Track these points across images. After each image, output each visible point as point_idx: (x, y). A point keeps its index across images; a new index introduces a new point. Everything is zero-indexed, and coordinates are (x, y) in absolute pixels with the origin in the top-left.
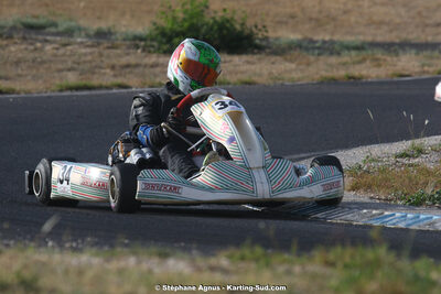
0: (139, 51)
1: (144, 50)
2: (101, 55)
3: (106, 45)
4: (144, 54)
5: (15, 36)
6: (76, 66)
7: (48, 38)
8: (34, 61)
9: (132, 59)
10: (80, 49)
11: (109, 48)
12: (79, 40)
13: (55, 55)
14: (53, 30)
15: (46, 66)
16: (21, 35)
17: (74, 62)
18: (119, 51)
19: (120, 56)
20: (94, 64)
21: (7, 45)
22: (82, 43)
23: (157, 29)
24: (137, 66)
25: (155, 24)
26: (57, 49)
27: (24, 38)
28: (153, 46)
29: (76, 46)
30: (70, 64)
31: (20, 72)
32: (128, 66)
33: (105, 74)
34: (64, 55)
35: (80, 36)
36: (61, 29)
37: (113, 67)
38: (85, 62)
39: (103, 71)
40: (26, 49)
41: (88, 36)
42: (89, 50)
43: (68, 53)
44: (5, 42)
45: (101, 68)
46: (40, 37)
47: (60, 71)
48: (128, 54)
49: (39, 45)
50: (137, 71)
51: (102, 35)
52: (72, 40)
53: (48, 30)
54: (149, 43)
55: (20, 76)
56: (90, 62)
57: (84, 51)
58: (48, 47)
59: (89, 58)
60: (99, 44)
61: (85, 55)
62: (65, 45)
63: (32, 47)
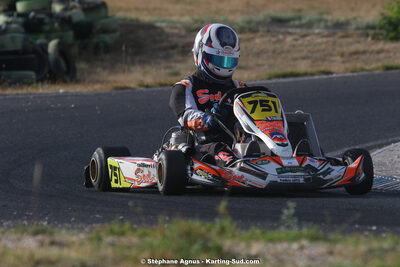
0: (370, 39)
1: (373, 38)
2: (334, 43)
3: (340, 34)
4: (372, 42)
5: (261, 29)
6: (309, 55)
7: (290, 30)
8: (274, 52)
9: (360, 47)
10: (317, 39)
11: (343, 37)
12: (317, 31)
13: (294, 46)
14: (297, 23)
15: (283, 55)
16: (265, 29)
17: (309, 51)
18: (350, 40)
19: (351, 44)
20: (326, 52)
21: (252, 39)
22: (319, 34)
23: (385, 18)
24: (364, 52)
25: (382, 14)
26: (296, 40)
27: (268, 31)
28: (381, 34)
29: (314, 37)
30: (304, 54)
31: (260, 62)
32: (356, 53)
33: (335, 61)
34: (301, 45)
35: (318, 28)
36: (304, 21)
37: (342, 55)
38: (318, 51)
39: (333, 58)
40: (270, 41)
41: (326, 27)
42: (325, 40)
43: (306, 43)
44: (251, 36)
45: (331, 55)
46: (283, 30)
47: (296, 59)
48: (359, 42)
49: (281, 37)
50: (363, 57)
51: (339, 26)
52: (310, 31)
53: (292, 23)
54: (377, 31)
55: (259, 65)
56: (324, 50)
57: (320, 40)
58: (289, 39)
59: (323, 46)
60: (333, 34)
61: (320, 44)
62: (304, 36)
63: (274, 39)
